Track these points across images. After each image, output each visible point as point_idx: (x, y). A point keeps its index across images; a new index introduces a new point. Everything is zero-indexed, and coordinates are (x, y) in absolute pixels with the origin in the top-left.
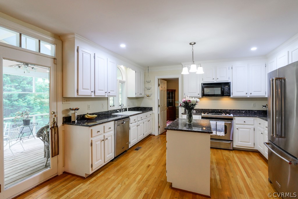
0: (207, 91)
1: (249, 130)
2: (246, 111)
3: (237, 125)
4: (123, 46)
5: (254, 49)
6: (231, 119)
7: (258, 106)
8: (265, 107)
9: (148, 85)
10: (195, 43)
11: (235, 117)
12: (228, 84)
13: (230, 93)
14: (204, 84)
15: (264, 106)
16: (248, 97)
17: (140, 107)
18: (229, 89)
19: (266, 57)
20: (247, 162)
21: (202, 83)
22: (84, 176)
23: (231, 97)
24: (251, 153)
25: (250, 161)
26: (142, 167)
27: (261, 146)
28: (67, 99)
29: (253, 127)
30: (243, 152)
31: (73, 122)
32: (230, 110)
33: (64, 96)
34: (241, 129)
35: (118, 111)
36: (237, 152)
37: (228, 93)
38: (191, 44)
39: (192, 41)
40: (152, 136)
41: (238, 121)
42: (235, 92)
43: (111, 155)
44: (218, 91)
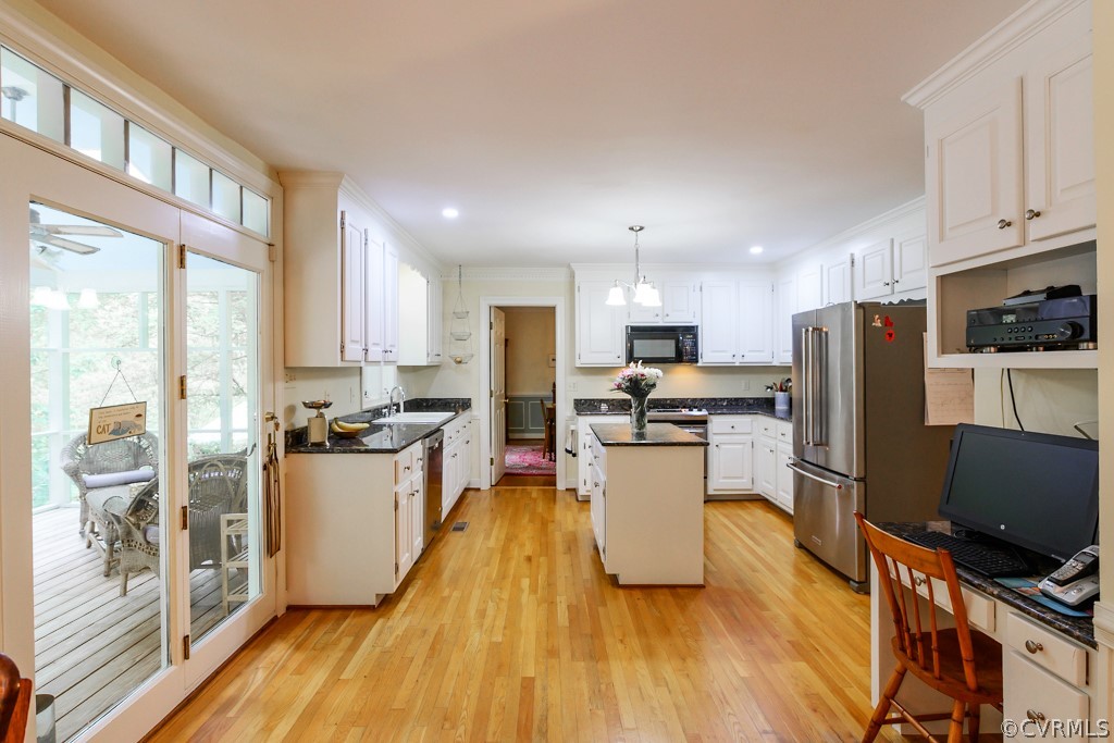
0: (643, 347)
1: (741, 446)
2: (730, 400)
3: (715, 437)
4: (450, 213)
5: (756, 250)
6: (703, 422)
7: (755, 389)
8: (772, 388)
9: (459, 327)
10: (641, 229)
11: (712, 417)
12: (691, 331)
13: (697, 355)
14: (633, 329)
15: (768, 388)
16: (737, 364)
17: (427, 400)
18: (695, 344)
19: (773, 268)
20: (745, 521)
21: (627, 327)
22: (373, 601)
23: (699, 364)
24: (747, 504)
25: (749, 519)
26: (513, 564)
27: (768, 483)
28: (293, 372)
29: (749, 438)
30: (729, 503)
31: (313, 444)
32: (694, 400)
33: (291, 364)
34: (723, 446)
35: (384, 411)
36: (717, 504)
37: (693, 355)
38: (632, 229)
39: (636, 224)
40: (471, 493)
41: (719, 424)
42: (709, 353)
43: (418, 543)
44: (667, 348)
